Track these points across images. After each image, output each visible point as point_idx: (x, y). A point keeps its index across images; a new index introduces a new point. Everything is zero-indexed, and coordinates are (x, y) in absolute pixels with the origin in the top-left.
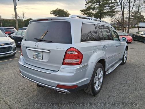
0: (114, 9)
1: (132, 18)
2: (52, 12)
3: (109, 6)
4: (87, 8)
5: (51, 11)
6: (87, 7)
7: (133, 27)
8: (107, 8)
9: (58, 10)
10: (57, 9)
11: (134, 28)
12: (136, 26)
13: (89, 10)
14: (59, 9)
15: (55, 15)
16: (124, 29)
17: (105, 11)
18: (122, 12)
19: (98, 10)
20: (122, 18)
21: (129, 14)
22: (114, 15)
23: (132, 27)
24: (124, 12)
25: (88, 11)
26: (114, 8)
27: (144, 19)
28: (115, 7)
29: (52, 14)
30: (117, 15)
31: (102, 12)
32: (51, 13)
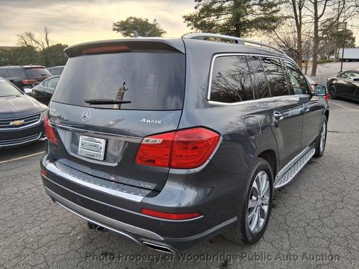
0: (275, 12)
1: (322, 38)
2: (117, 26)
3: (259, 4)
4: (202, 11)
5: (115, 24)
6: (200, 7)
7: (325, 61)
8: (255, 8)
9: (132, 20)
10: (131, 18)
11: (327, 62)
12: (333, 57)
13: (208, 16)
14: (134, 19)
15: (126, 35)
16: (303, 65)
17: (250, 18)
18: (296, 19)
19: (230, 16)
20: (296, 34)
21: (316, 22)
22: (274, 28)
23: (322, 59)
24: (301, 18)
25: (205, 19)
26: (274, 9)
27: (354, 39)
28: (276, 5)
29: (118, 30)
30: (283, 27)
31: (242, 20)
32: (114, 30)
